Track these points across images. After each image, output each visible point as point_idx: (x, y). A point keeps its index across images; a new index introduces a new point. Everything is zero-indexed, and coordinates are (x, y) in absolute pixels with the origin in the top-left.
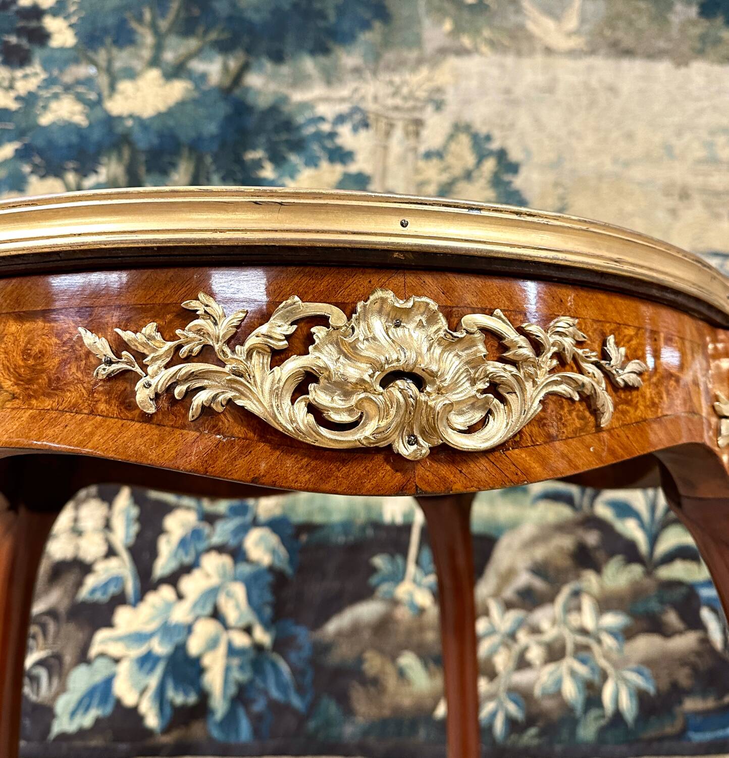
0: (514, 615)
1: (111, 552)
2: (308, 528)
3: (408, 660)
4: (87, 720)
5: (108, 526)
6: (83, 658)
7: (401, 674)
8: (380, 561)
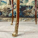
0: (34, 11)
1: (11, 7)
2: (22, 6)
3: (28, 13)
4: (10, 16)
5: (11, 6)
6: (10, 13)
7: (27, 14)
8: (26, 8)
